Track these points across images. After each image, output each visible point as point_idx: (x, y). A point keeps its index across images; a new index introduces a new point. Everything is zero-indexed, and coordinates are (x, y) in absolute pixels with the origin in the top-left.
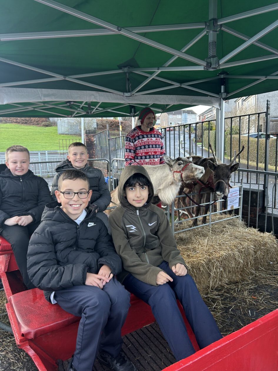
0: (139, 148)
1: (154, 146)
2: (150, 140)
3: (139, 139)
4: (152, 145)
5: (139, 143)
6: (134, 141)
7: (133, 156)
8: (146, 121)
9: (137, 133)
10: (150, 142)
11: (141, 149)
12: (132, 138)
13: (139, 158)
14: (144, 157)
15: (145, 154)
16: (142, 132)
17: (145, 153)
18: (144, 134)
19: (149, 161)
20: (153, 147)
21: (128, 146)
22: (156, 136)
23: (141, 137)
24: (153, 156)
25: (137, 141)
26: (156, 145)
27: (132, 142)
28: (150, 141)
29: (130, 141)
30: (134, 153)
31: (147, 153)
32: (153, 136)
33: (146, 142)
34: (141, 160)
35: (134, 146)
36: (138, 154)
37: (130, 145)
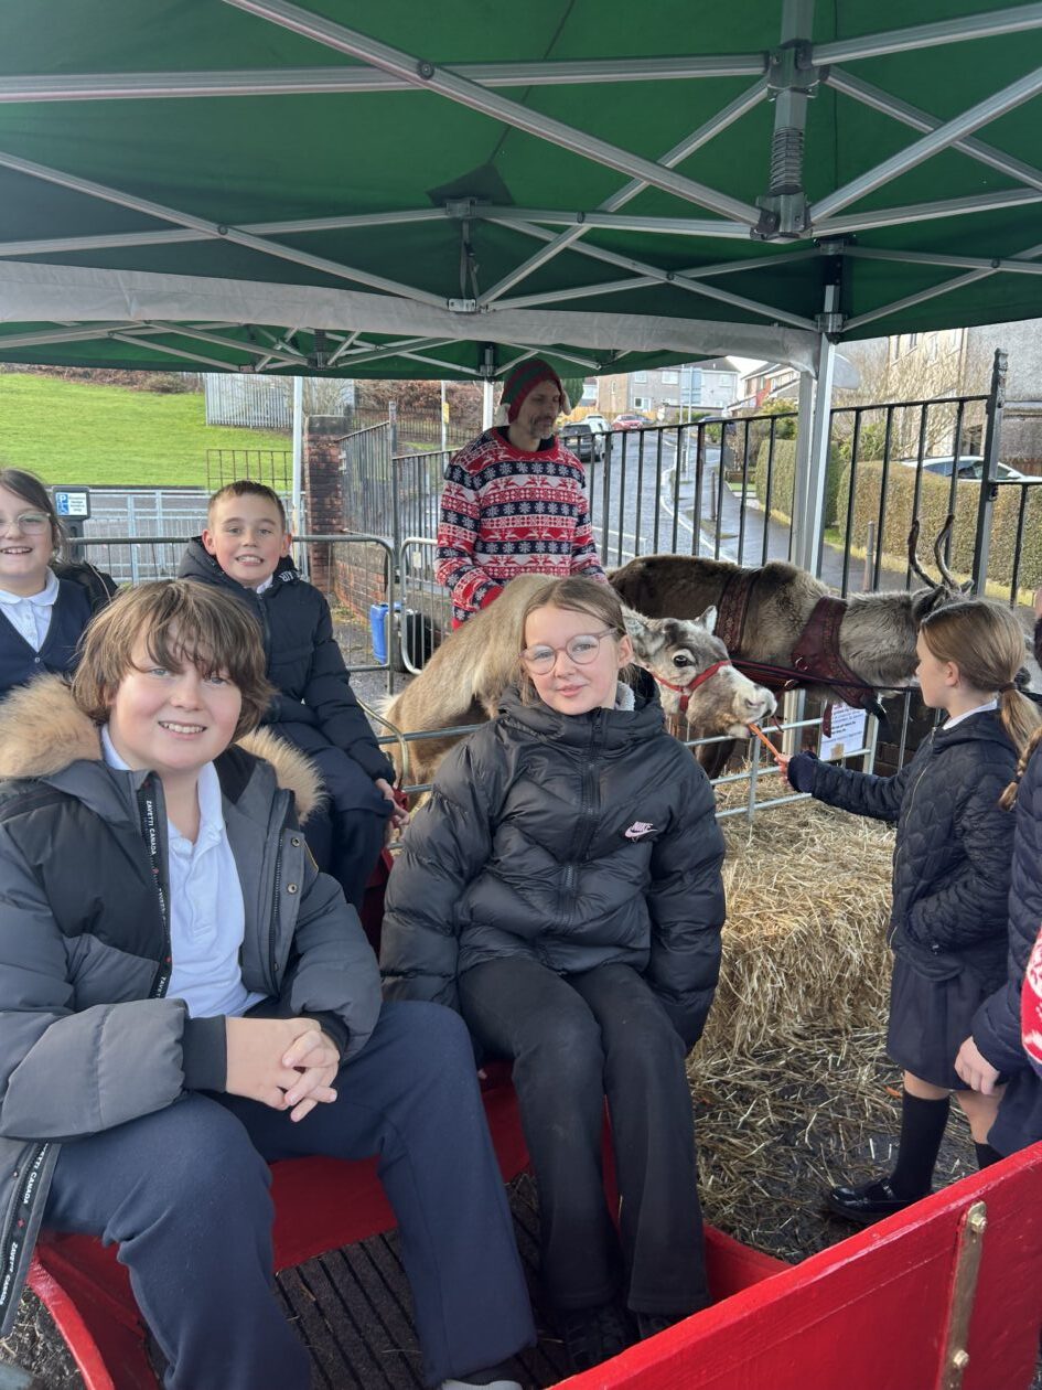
0: (493, 511)
1: (552, 508)
2: (539, 483)
3: (498, 475)
4: (546, 504)
5: (495, 491)
6: (477, 484)
7: (468, 539)
8: (528, 409)
9: (491, 452)
10: (539, 489)
11: (501, 513)
12: (472, 472)
13: (492, 547)
14: (509, 547)
15: (514, 536)
16: (513, 450)
17: (517, 531)
18: (519, 459)
19: (530, 562)
20: (546, 511)
21: (453, 499)
22: (563, 470)
23: (505, 468)
24: (547, 543)
25: (489, 485)
26: (559, 505)
27: (473, 487)
28: (539, 486)
29: (461, 482)
30: (475, 529)
31: (522, 532)
32: (551, 468)
33: (525, 489)
34: (499, 556)
35: (475, 503)
36: (490, 532)
37: (463, 495)
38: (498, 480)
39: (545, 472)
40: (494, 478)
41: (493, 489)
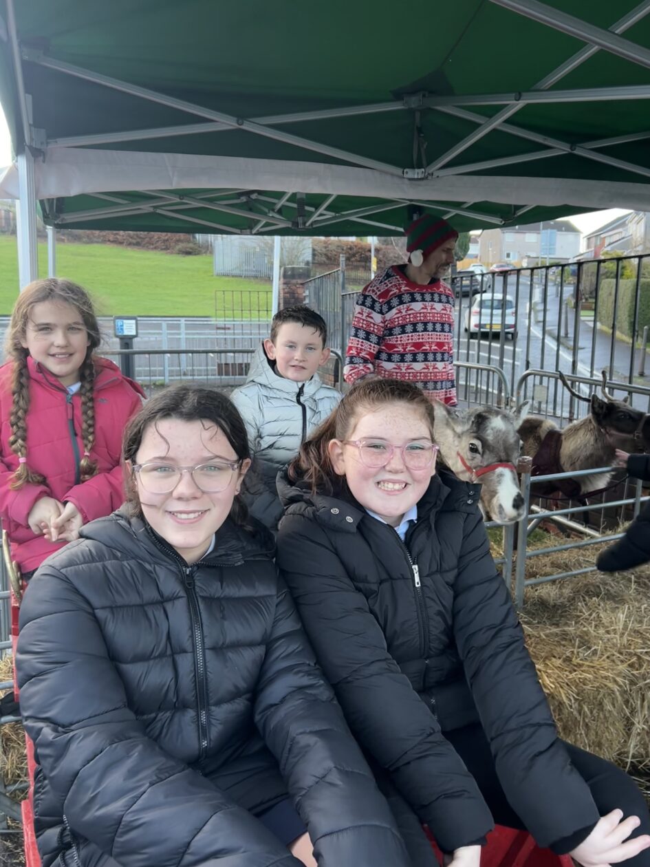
0: (397, 330)
2: (429, 308)
3: (401, 303)
4: (434, 324)
5: (399, 315)
6: (384, 310)
7: (372, 350)
9: (395, 285)
10: (429, 313)
11: (403, 332)
12: (381, 300)
13: (396, 357)
14: (409, 357)
15: (413, 348)
16: (411, 283)
17: (415, 345)
18: (415, 291)
19: (424, 368)
20: (434, 330)
21: (364, 320)
22: (443, 298)
23: (406, 298)
24: (435, 354)
25: (394, 311)
26: (443, 325)
27: (381, 312)
28: (429, 311)
29: (372, 308)
30: (378, 344)
31: (418, 345)
32: (436, 297)
33: (420, 313)
34: (402, 364)
35: (381, 324)
36: (394, 346)
37: (372, 318)
38: (401, 306)
39: (433, 300)
40: (398, 305)
41: (397, 313)
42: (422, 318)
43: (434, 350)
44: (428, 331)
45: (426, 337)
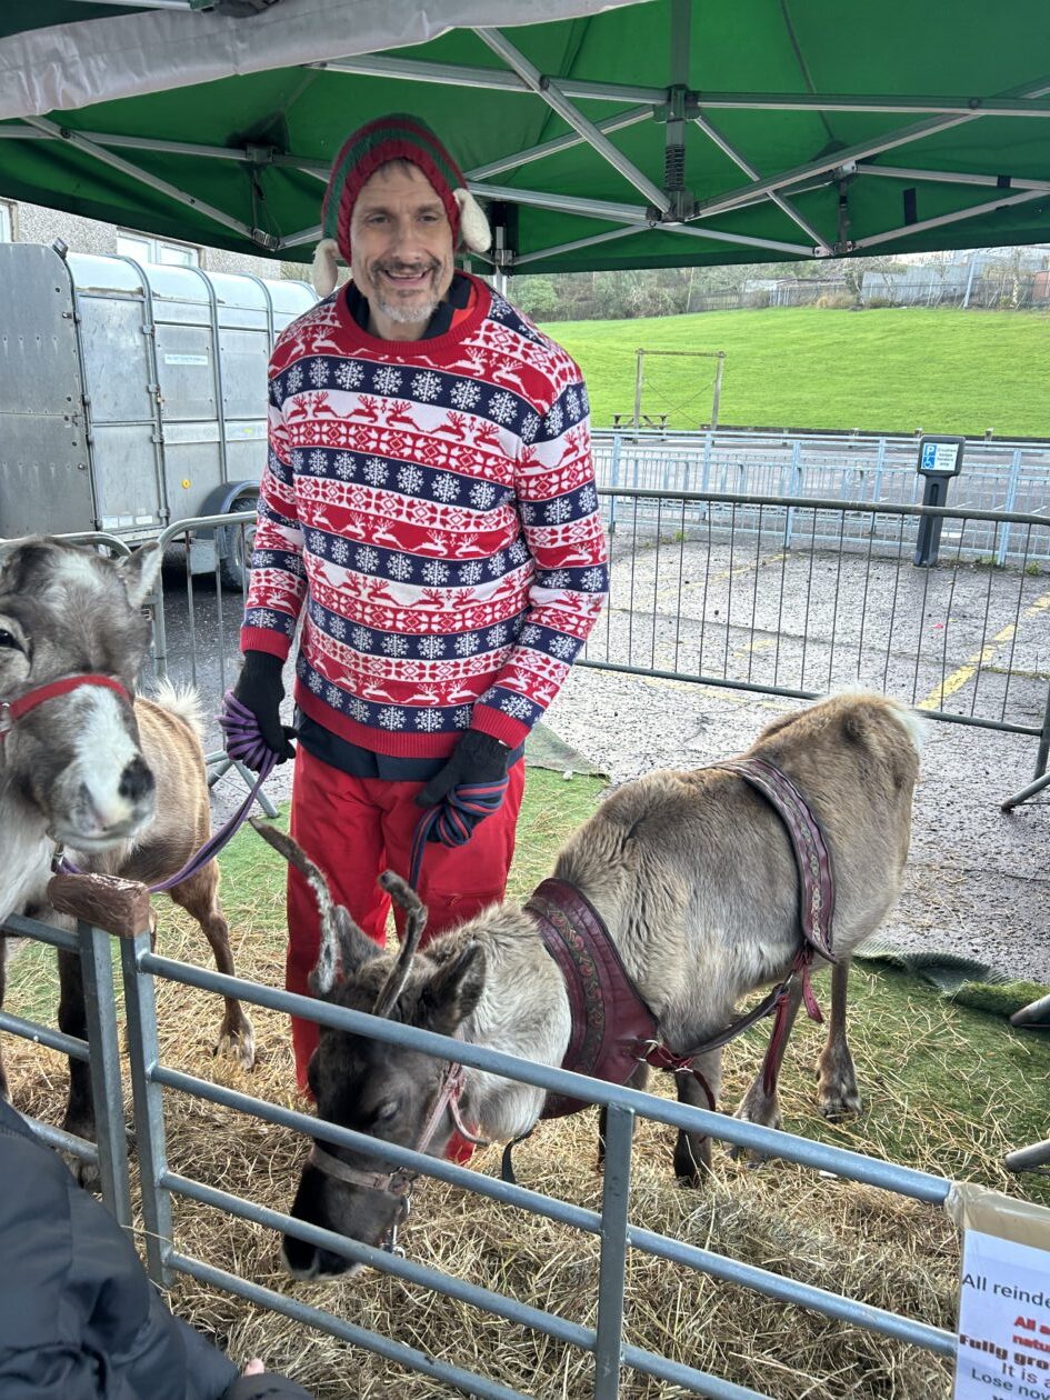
3: (307, 383)
6: (278, 397)
18: (350, 354)
27: (275, 402)
33: (348, 426)
41: (296, 413)
42: (352, 442)
43: (382, 541)
44: (368, 483)
45: (359, 498)
